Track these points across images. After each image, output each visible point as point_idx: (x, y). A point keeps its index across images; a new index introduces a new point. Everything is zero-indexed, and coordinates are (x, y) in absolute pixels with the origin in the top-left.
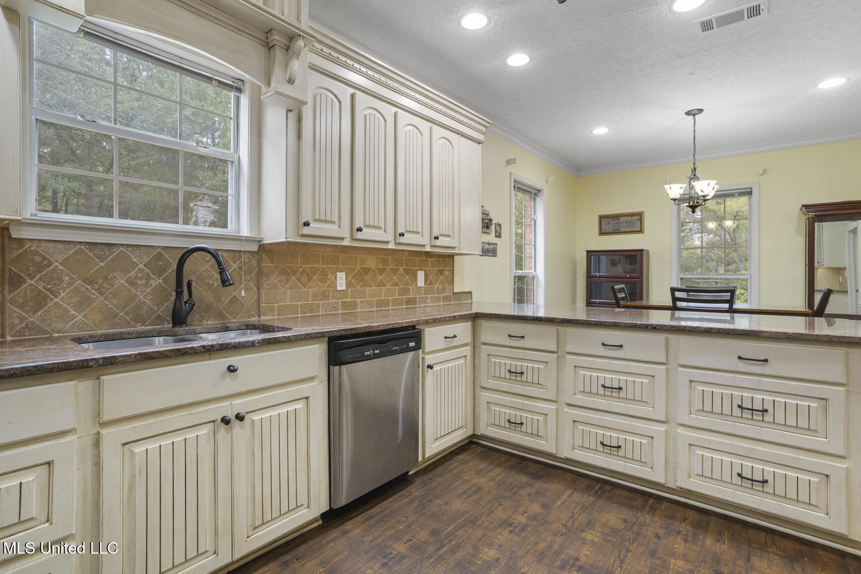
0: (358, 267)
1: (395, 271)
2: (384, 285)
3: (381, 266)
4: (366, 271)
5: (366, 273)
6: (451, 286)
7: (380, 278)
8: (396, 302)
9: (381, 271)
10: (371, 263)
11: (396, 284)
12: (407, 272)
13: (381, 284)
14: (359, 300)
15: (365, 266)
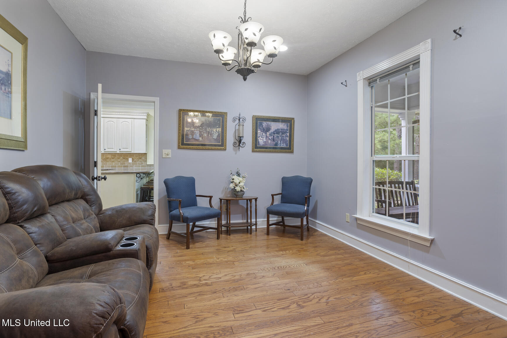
0: (105, 157)
1: (119, 158)
2: (114, 162)
3: (113, 157)
4: (108, 158)
5: (107, 159)
6: (146, 163)
7: (112, 160)
8: (119, 167)
9: (113, 158)
10: (109, 156)
11: (119, 162)
12: (124, 158)
13: (113, 162)
14: (105, 166)
15: (107, 157)
